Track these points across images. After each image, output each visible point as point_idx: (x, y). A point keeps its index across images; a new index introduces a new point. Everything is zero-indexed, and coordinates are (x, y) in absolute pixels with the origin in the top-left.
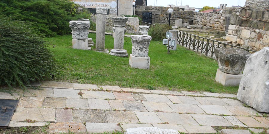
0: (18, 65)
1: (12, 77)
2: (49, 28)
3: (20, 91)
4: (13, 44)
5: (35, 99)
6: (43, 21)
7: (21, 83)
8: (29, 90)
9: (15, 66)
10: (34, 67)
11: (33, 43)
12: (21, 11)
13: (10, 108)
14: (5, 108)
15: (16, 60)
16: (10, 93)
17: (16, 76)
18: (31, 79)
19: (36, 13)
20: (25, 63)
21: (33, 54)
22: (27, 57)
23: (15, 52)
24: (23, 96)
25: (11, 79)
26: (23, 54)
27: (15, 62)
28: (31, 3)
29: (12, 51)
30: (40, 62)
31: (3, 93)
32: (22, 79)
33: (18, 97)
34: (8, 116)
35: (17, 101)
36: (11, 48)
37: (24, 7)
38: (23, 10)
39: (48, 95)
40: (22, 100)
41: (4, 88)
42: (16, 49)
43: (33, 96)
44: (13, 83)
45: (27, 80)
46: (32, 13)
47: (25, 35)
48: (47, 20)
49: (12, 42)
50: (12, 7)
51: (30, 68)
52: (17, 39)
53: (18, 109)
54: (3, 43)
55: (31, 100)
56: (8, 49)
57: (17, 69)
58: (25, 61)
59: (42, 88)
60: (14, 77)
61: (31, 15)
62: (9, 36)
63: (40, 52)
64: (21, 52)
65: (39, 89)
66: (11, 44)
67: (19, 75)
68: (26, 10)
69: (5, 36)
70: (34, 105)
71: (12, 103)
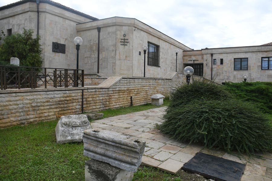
0: (247, 136)
1: (241, 145)
2: (267, 106)
3: (247, 157)
4: (245, 120)
5: (259, 167)
6: (262, 101)
7: (248, 151)
8: (254, 158)
9: (245, 137)
10: (259, 140)
11: (259, 120)
12: (246, 93)
13: (239, 170)
14: (236, 169)
15: (246, 132)
16: (239, 158)
17: (245, 145)
18: (256, 149)
19: (257, 94)
20: (252, 135)
21: (259, 129)
22: (254, 131)
23: (245, 126)
24: (249, 162)
25: (241, 147)
26: (251, 128)
27: (245, 134)
28: (254, 87)
29: (244, 125)
30: (264, 136)
31: (234, 156)
32: (249, 148)
33: (245, 162)
34: (238, 176)
35: (244, 165)
36: (243, 123)
37: (249, 90)
38: (248, 93)
39: (270, 166)
40: (248, 165)
41: (235, 153)
42: (246, 124)
43: (257, 164)
44: (242, 150)
45: (253, 150)
46: (254, 94)
47: (254, 113)
48: (265, 100)
49: (244, 119)
50: (240, 90)
51: (256, 140)
52: (248, 117)
53: (245, 173)
54: (238, 119)
55: (255, 167)
56: (241, 124)
57: (246, 139)
58: (252, 134)
59: (264, 159)
60: (243, 145)
61: (253, 96)
62: (242, 113)
63: (264, 128)
64: (250, 126)
65: (261, 159)
66: (243, 120)
67: (246, 145)
68: (249, 93)
69: (240, 113)
70: (258, 172)
71: (240, 166)
